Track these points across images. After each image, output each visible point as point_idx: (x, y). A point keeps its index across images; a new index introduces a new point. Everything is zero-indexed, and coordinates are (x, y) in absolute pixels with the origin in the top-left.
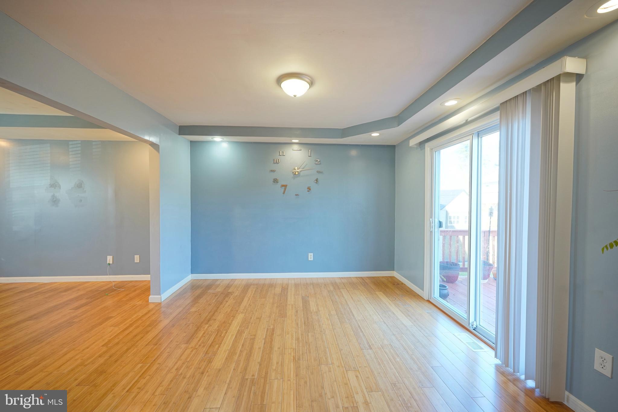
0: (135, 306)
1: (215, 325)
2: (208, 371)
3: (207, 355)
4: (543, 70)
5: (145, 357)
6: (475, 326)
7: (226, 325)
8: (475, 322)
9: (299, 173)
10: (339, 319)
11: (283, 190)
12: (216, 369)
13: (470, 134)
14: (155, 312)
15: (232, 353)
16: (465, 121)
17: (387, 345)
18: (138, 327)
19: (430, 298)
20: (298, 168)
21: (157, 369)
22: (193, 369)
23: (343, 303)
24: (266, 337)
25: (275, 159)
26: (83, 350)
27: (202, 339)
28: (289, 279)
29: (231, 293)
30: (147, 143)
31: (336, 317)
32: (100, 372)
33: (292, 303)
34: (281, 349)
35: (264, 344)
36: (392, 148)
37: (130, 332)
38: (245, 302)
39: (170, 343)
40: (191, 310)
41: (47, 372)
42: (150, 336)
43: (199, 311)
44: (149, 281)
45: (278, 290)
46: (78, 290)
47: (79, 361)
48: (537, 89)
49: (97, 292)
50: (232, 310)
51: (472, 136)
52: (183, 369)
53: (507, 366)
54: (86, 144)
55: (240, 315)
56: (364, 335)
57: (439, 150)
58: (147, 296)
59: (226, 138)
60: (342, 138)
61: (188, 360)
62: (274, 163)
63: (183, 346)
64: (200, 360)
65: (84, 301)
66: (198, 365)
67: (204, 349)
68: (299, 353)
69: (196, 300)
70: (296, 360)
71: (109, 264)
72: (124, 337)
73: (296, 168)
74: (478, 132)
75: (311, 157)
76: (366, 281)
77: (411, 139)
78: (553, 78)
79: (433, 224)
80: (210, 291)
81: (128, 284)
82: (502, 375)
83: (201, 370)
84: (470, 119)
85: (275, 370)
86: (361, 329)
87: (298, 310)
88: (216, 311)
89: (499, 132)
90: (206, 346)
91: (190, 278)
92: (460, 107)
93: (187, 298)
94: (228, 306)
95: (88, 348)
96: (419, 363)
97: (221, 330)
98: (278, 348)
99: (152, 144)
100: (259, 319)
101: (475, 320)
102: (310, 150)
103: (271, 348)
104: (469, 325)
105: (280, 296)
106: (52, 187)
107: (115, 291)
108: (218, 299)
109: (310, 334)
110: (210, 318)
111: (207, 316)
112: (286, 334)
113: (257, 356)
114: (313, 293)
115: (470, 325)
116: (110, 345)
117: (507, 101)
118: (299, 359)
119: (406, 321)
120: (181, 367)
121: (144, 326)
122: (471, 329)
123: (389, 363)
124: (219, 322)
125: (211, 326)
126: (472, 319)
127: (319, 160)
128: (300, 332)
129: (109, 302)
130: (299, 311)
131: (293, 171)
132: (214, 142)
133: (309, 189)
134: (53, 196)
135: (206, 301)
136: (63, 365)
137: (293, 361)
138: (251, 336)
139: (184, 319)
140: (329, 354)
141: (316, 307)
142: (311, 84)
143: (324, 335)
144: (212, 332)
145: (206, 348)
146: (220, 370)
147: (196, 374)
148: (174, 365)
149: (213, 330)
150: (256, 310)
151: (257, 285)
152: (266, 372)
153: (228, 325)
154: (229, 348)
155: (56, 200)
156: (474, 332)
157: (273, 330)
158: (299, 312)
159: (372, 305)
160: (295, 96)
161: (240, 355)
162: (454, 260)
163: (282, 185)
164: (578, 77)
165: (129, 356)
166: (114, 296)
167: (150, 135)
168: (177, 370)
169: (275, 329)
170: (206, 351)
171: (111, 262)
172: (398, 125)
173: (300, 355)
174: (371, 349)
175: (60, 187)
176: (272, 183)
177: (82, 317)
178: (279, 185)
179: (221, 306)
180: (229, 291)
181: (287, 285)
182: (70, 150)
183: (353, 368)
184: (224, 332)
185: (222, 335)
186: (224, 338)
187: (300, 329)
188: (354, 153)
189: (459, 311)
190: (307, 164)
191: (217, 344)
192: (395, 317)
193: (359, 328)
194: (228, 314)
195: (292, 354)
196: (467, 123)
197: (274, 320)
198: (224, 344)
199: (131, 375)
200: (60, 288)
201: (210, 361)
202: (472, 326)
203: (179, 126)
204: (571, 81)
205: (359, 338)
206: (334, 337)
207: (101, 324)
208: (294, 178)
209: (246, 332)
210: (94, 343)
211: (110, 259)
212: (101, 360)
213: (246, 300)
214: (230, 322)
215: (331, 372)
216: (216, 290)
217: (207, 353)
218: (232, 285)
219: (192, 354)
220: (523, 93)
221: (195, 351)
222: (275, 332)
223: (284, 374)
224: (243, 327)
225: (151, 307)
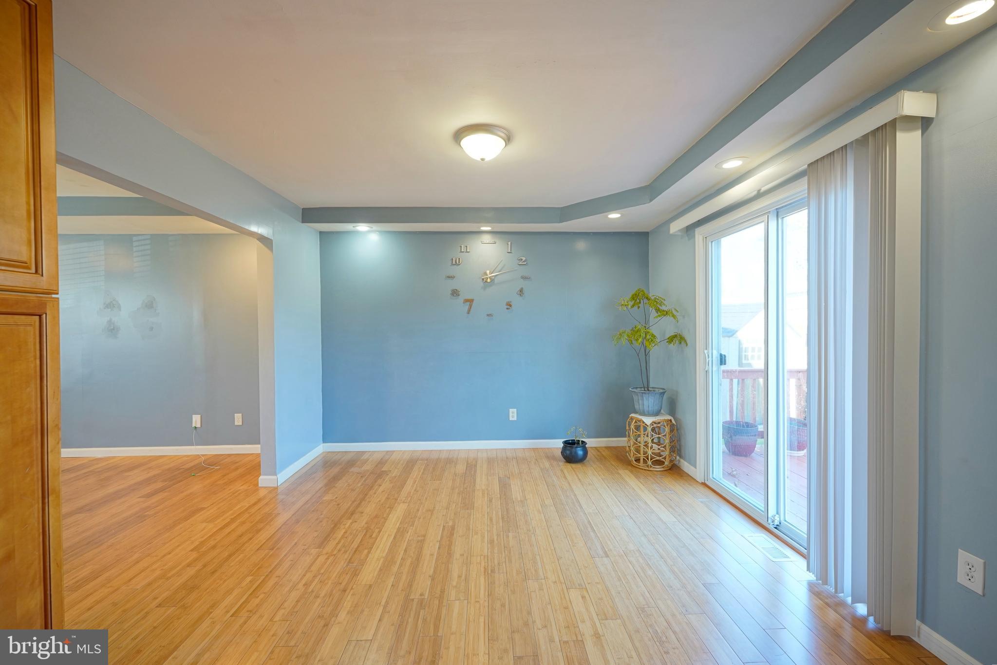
0: (238, 491)
1: (362, 522)
2: (353, 587)
3: (350, 564)
4: (870, 111)
5: (257, 567)
6: (776, 523)
7: (379, 519)
8: (777, 516)
9: (492, 280)
10: (557, 511)
11: (467, 307)
12: (365, 585)
13: (764, 213)
14: (270, 501)
15: (388, 562)
16: (755, 193)
17: (634, 552)
18: (243, 523)
19: (706, 479)
20: (490, 272)
21: (276, 583)
22: (330, 584)
23: (565, 487)
24: (442, 538)
25: (454, 259)
26: (164, 556)
27: (343, 541)
28: (478, 450)
29: (386, 473)
30: (254, 237)
31: (553, 508)
32: (191, 587)
33: (483, 488)
34: (465, 555)
35: (439, 548)
36: (642, 238)
37: (232, 530)
38: (408, 487)
39: (293, 546)
40: (325, 499)
41: (111, 586)
42: (263, 536)
43: (338, 499)
44: (258, 455)
45: (461, 468)
46: (150, 468)
47: (158, 573)
48: (863, 141)
49: (178, 472)
50: (388, 498)
51: (767, 216)
52: (314, 584)
53: (825, 582)
54: (159, 240)
55: (401, 504)
56: (596, 536)
57: (718, 240)
58: (255, 477)
59: (375, 227)
60: (561, 221)
61: (322, 571)
62: (452, 264)
63: (314, 551)
64: (341, 572)
65: (159, 485)
66: (337, 579)
67: (346, 556)
68: (494, 562)
69: (332, 482)
70: (489, 573)
71: (196, 427)
72: (223, 538)
73: (488, 272)
74: (777, 209)
75: (511, 254)
76: (603, 453)
77: (672, 222)
78: (886, 124)
79: (710, 359)
80: (354, 469)
81: (226, 458)
82: (817, 596)
83: (342, 587)
84: (763, 189)
85: (456, 587)
86: (592, 528)
87: (492, 498)
88: (363, 499)
89: (807, 210)
90: (348, 552)
91: (321, 449)
92: (747, 170)
93: (318, 480)
94: (383, 492)
95: (170, 554)
96: (682, 577)
97: (372, 528)
98: (461, 555)
99: (262, 239)
100: (431, 511)
101: (777, 513)
102: (509, 243)
103: (450, 554)
104: (768, 521)
105: (464, 477)
106: (108, 308)
107: (205, 469)
108: (367, 482)
109: (510, 534)
110: (354, 511)
111: (349, 508)
112: (474, 534)
113: (427, 567)
114: (516, 473)
115: (770, 521)
116: (203, 549)
117: (817, 160)
118: (493, 571)
119: (666, 515)
120: (312, 582)
121: (252, 522)
122: (771, 527)
123: (634, 577)
124: (368, 516)
125: (356, 522)
126: (772, 511)
127: (524, 259)
128: (495, 531)
129: (196, 487)
130: (494, 499)
131: (483, 277)
132: (357, 232)
133: (509, 305)
134: (110, 322)
135: (348, 484)
136: (134, 577)
137: (483, 574)
138: (418, 536)
139: (313, 511)
140: (539, 564)
141: (521, 494)
142: (508, 139)
143: (533, 536)
144: (357, 530)
145: (349, 554)
146: (370, 586)
147: (334, 592)
148: (301, 579)
149: (360, 528)
150: (426, 499)
151: (427, 460)
152: (441, 590)
153: (383, 520)
154: (384, 555)
155: (114, 328)
156: (775, 531)
157: (453, 528)
158: (493, 501)
159: (611, 490)
160: (483, 160)
161: (401, 565)
162: (748, 419)
163: (466, 299)
164: (925, 123)
165: (232, 566)
166: (204, 478)
167: (259, 223)
168: (306, 586)
169: (456, 527)
170: (349, 559)
171: (199, 425)
172: (651, 200)
173: (495, 565)
174: (607, 556)
175: (119, 308)
176: (450, 295)
177: (158, 508)
178: (460, 300)
179: (371, 492)
180: (383, 469)
181: (476, 460)
182: (135, 249)
183: (577, 585)
184: (377, 530)
185: (374, 535)
186: (376, 539)
187: (495, 527)
188: (581, 245)
189: (753, 500)
190: (504, 265)
191: (366, 549)
192: (649, 509)
193: (589, 526)
194: (382, 504)
195: (483, 564)
196: (759, 195)
197: (455, 514)
198: (377, 549)
199: (235, 592)
200: (121, 466)
201: (356, 573)
202: (773, 521)
203: (303, 209)
204: (915, 129)
205: (588, 540)
206: (549, 538)
207: (186, 518)
208: (484, 288)
209: (410, 531)
210: (179, 546)
211: (196, 420)
212: (191, 571)
213: (410, 482)
214: (385, 516)
215: (543, 590)
216: (363, 469)
217: (350, 561)
218: (388, 459)
219: (328, 563)
220: (842, 147)
221: (331, 558)
222: (455, 531)
223: (469, 592)
224: (406, 523)
225: (262, 493)
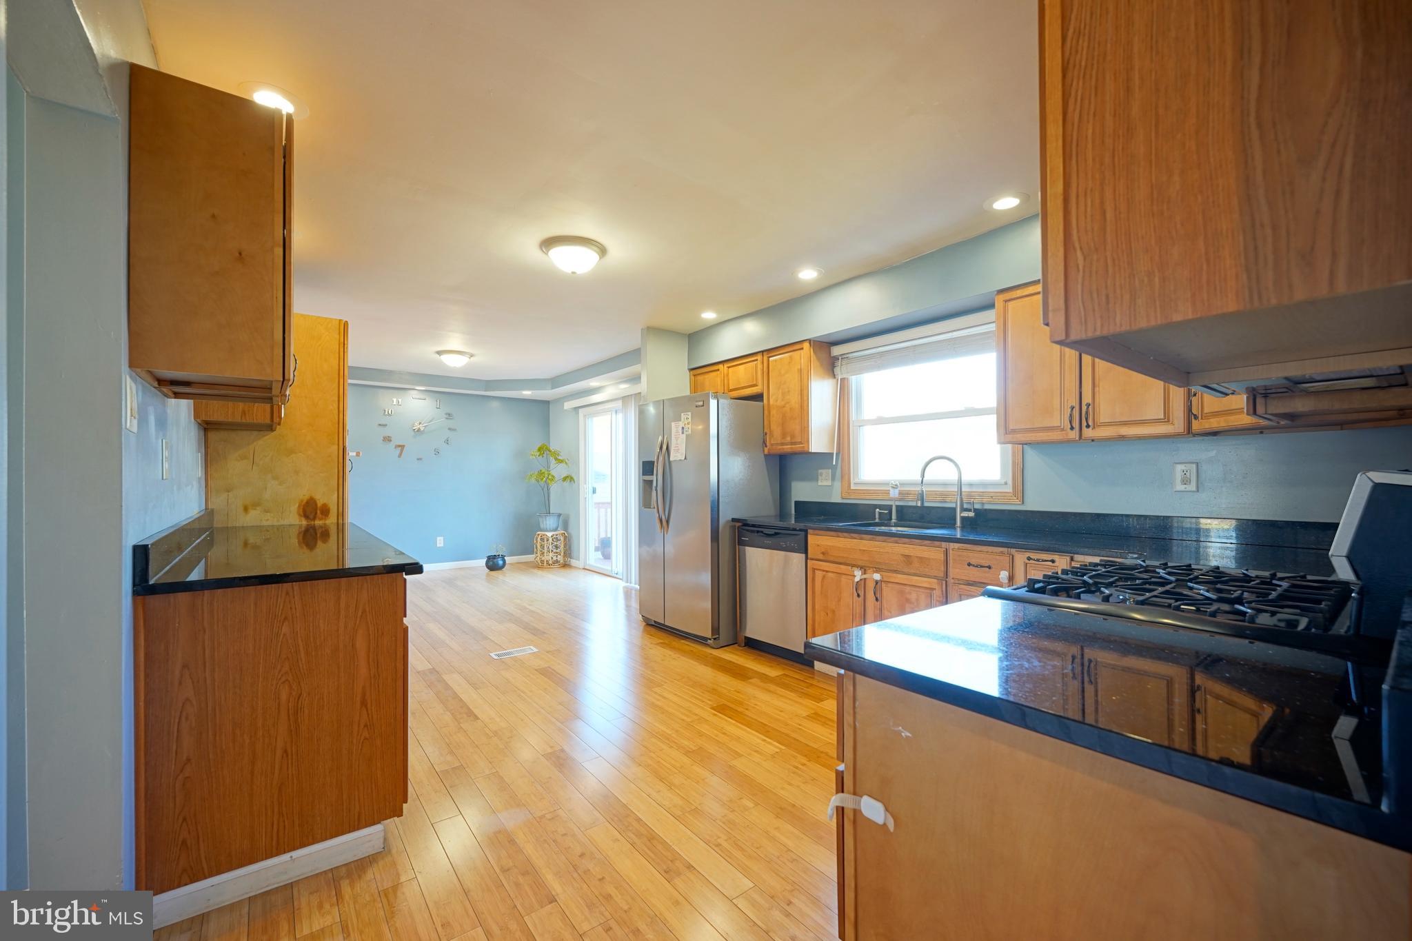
11: (398, 451)
19: (584, 565)
25: (386, 410)
36: (546, 404)
57: (593, 420)
60: (486, 391)
62: (385, 415)
75: (439, 409)
76: (519, 563)
77: (565, 402)
79: (587, 491)
84: (608, 399)
102: (439, 399)
127: (451, 413)
131: (412, 427)
133: (437, 451)
142: (471, 357)
163: (397, 445)
172: (554, 387)
176: (382, 441)
178: (392, 445)
190: (433, 418)
